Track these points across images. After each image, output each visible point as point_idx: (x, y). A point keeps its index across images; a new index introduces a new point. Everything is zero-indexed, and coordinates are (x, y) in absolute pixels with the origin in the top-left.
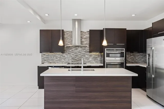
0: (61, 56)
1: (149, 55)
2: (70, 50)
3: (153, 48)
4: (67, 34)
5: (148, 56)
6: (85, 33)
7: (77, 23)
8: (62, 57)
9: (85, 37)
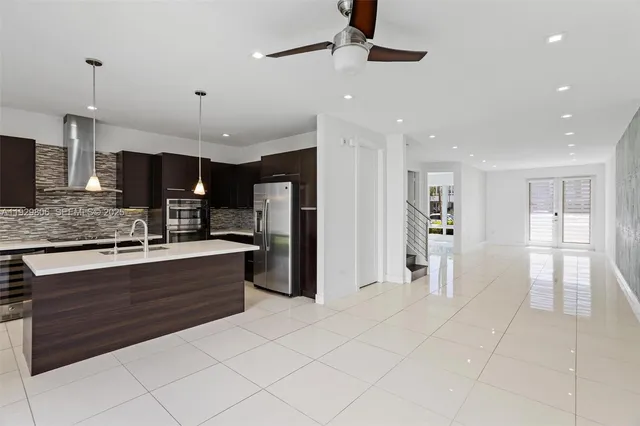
0: (18, 217)
1: (260, 213)
2: (56, 201)
3: (268, 201)
4: (45, 153)
5: (256, 214)
6: (106, 156)
7: (74, 126)
8: (22, 223)
9: (104, 166)
